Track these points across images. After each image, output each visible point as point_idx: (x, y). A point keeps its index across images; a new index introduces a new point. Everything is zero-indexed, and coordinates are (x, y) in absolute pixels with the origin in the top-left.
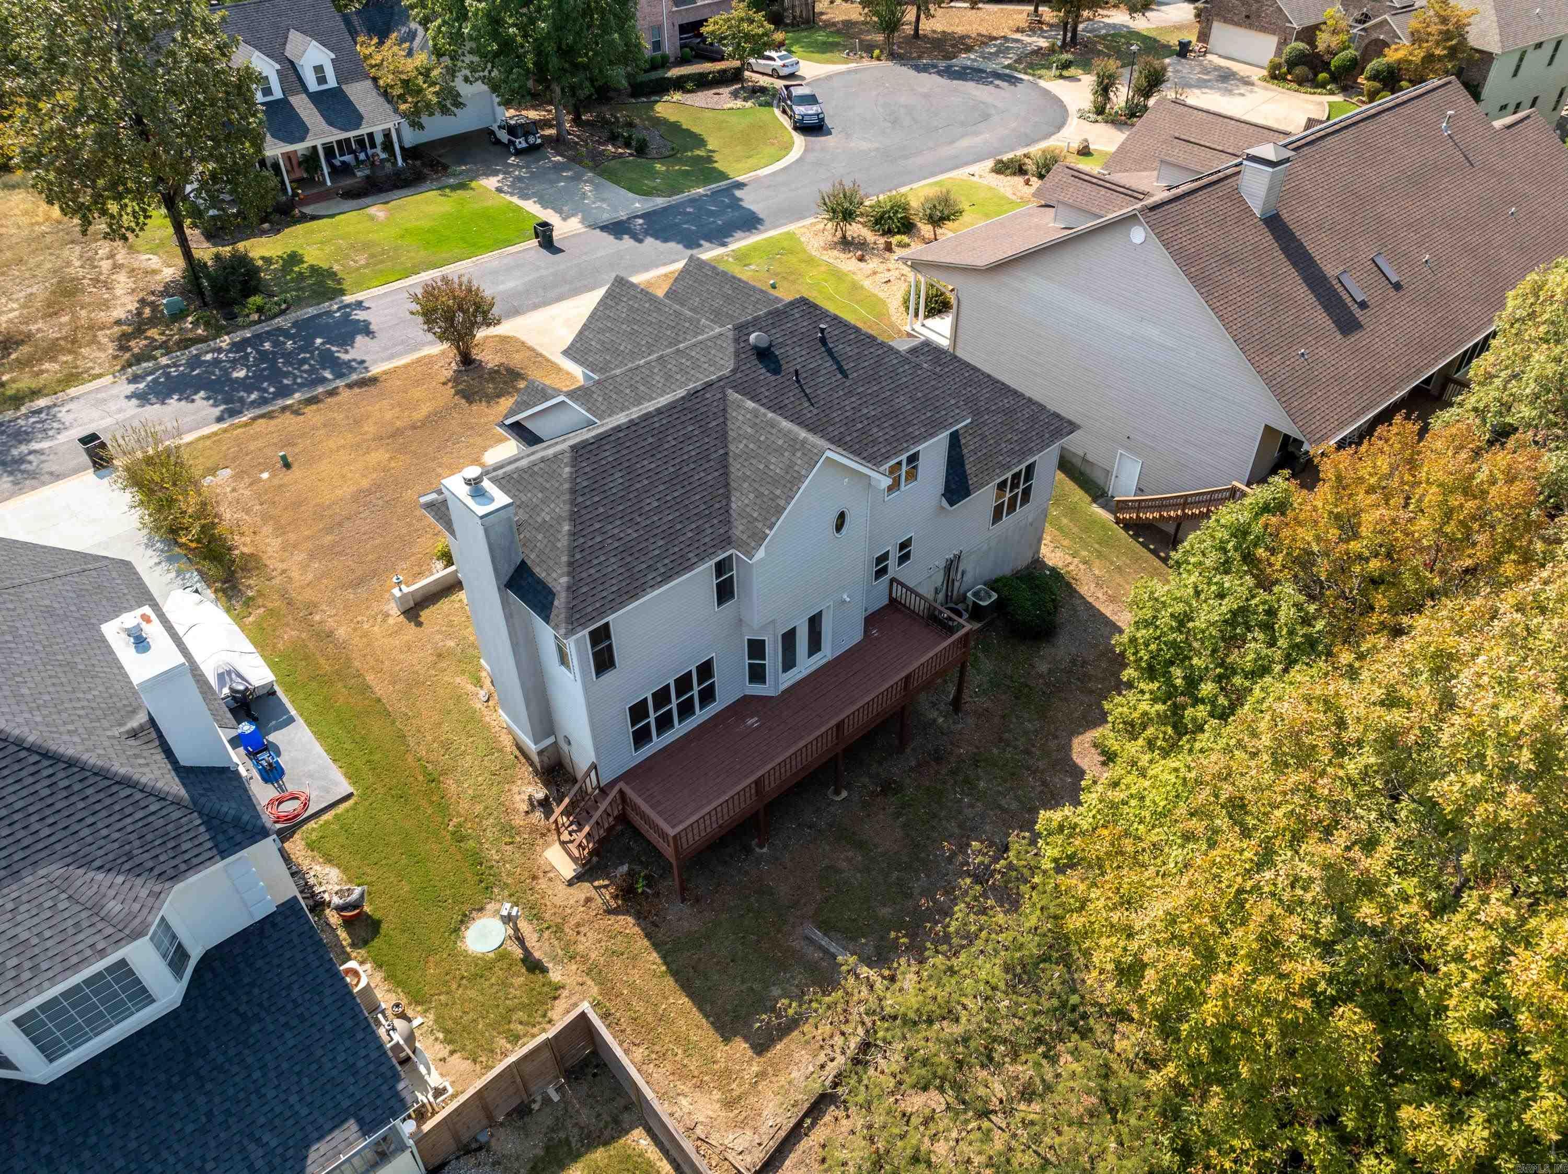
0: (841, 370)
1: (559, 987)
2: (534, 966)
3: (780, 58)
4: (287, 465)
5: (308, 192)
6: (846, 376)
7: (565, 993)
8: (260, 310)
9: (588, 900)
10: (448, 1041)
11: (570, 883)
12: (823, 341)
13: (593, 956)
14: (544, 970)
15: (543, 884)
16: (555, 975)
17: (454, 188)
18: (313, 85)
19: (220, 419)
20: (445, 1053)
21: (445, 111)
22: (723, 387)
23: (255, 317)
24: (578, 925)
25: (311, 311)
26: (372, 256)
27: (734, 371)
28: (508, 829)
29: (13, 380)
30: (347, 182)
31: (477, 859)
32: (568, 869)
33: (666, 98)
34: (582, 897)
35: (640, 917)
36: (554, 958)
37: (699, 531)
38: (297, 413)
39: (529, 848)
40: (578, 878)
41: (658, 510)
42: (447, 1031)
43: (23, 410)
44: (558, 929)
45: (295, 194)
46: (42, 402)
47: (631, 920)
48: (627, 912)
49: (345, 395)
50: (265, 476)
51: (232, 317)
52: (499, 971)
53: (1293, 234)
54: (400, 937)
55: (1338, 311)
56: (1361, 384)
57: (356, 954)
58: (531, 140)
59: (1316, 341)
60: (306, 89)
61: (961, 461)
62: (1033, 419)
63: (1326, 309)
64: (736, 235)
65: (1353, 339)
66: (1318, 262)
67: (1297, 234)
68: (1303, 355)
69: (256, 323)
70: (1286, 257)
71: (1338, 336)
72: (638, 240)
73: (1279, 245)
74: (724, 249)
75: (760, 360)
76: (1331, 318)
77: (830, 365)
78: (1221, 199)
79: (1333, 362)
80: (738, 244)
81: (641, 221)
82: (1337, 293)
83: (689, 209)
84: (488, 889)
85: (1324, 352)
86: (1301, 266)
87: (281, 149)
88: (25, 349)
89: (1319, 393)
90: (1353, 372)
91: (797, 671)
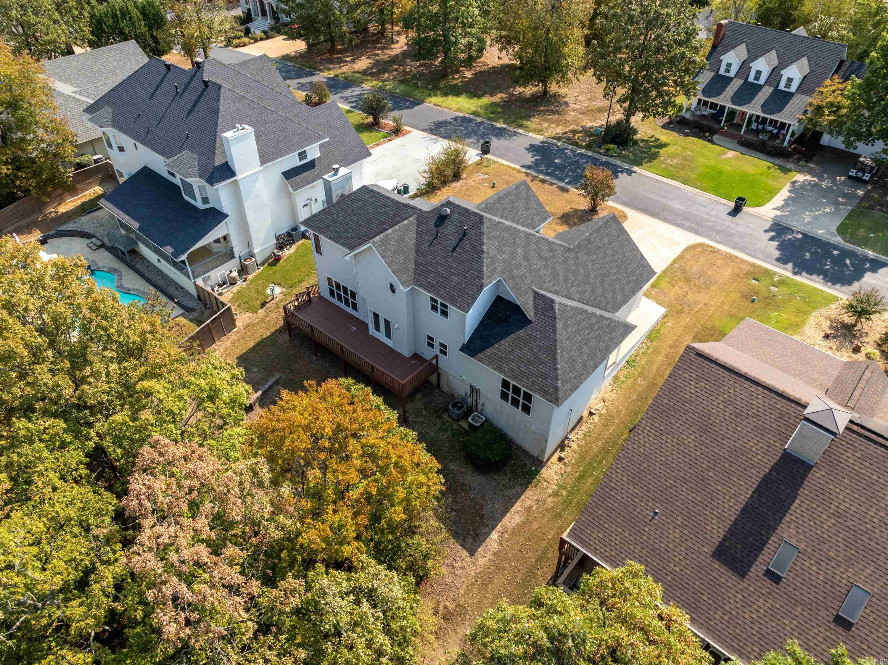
0: (454, 249)
1: (256, 312)
2: (263, 305)
4: (493, 187)
5: (728, 131)
6: (452, 252)
7: (255, 315)
8: (608, 150)
10: (238, 292)
12: (464, 234)
14: (262, 307)
16: (260, 311)
17: (781, 168)
18: (781, 86)
19: (522, 166)
20: (234, 292)
22: (416, 213)
23: (602, 151)
25: (619, 163)
27: (426, 212)
29: (533, 122)
31: (301, 281)
37: (352, 238)
38: (533, 180)
42: (241, 291)
44: (277, 307)
45: (722, 128)
46: (521, 131)
47: (282, 325)
49: (554, 187)
50: (485, 185)
51: (600, 146)
52: (262, 297)
53: (800, 486)
54: (270, 272)
55: (739, 547)
56: (669, 579)
57: (266, 265)
58: (860, 174)
59: (684, 526)
60: (778, 86)
61: (489, 345)
62: (544, 376)
63: (731, 532)
64: (814, 277)
65: (716, 566)
66: (787, 519)
67: (804, 491)
68: (656, 514)
69: (599, 153)
70: (761, 483)
71: (708, 550)
72: (772, 239)
73: (769, 473)
74: (790, 275)
75: (438, 218)
76: (724, 540)
77: (454, 243)
78: (772, 408)
79: (671, 546)
80: (803, 280)
81: (800, 236)
82: (764, 545)
83: (835, 252)
84: (291, 287)
85: (677, 536)
86: (764, 500)
87: (729, 105)
88: (556, 117)
89: (626, 534)
90: (677, 569)
91: (381, 336)
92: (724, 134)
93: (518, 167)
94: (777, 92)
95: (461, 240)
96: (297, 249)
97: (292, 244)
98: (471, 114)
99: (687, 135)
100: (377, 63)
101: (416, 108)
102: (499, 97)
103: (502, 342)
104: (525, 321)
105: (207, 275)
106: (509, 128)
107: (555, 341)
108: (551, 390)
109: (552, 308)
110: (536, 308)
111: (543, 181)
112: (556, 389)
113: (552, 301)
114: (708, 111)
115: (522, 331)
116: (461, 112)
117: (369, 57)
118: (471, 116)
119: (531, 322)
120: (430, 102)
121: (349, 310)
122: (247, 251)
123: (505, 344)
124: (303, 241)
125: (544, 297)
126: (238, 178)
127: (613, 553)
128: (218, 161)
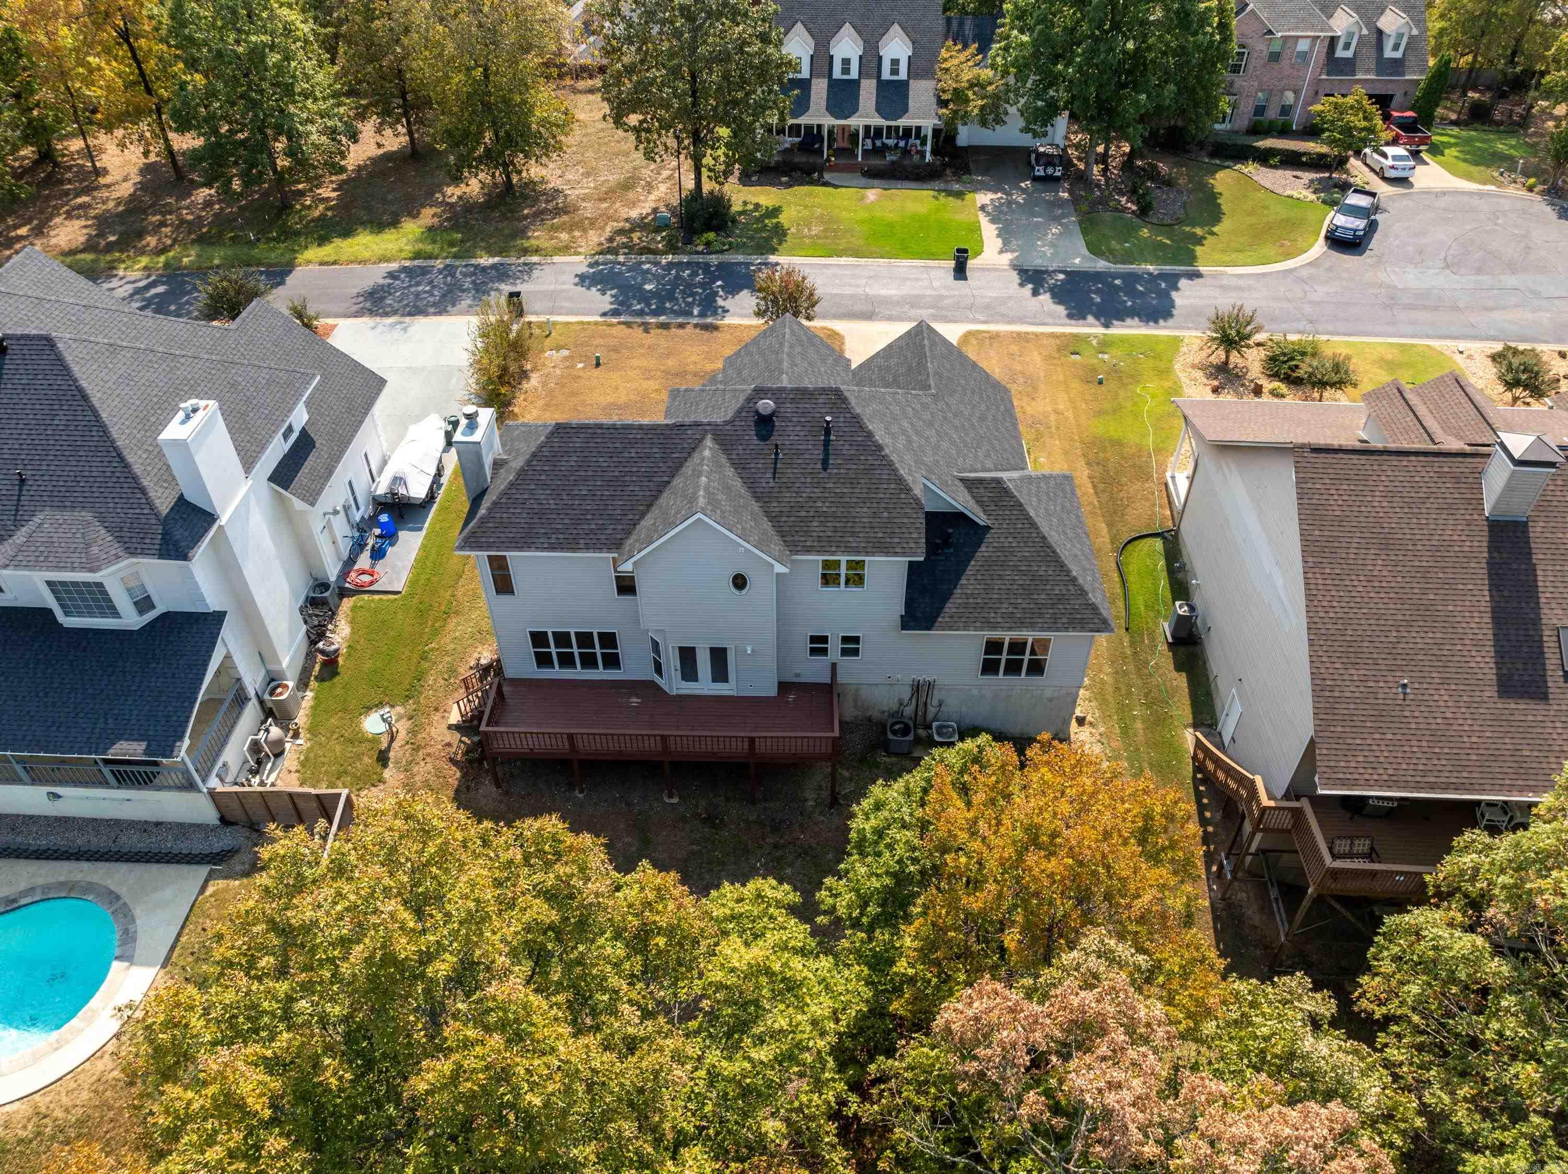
0: (825, 464)
1: (381, 781)
2: (383, 759)
3: (1395, 158)
4: (598, 365)
5: (840, 161)
6: (825, 469)
7: (382, 787)
8: (708, 244)
9: (449, 745)
10: (303, 764)
11: (450, 727)
12: (828, 431)
13: (417, 778)
14: (385, 765)
15: (436, 717)
16: (387, 774)
17: (950, 193)
18: (886, 75)
19: (604, 314)
20: (293, 769)
21: (984, 123)
22: (706, 431)
23: (700, 248)
24: (429, 755)
25: (740, 258)
26: (826, 230)
27: (726, 423)
28: (452, 671)
29: (537, 238)
30: (875, 162)
31: (420, 677)
32: (455, 717)
33: (1238, 167)
34: (448, 740)
35: (464, 776)
36: (397, 762)
37: (602, 528)
38: (647, 331)
39: (449, 689)
40: (457, 728)
41: (584, 498)
42: (307, 759)
43: (522, 260)
44: (417, 749)
45: (828, 160)
46: (535, 259)
47: (458, 774)
48: (461, 769)
49: (689, 330)
50: (580, 366)
51: (688, 241)
52: (364, 747)
53: (1530, 554)
54: (338, 691)
55: (1520, 666)
56: (1474, 757)
57: (313, 684)
58: (1050, 171)
59: (1445, 681)
60: (879, 76)
61: (945, 597)
62: (1061, 598)
63: (1500, 655)
64: (1129, 321)
65: (1513, 706)
66: (1543, 600)
67: (1537, 557)
68: (1404, 686)
69: (698, 253)
70: (1490, 574)
71: (1491, 692)
72: (1035, 293)
73: (1491, 557)
74: (1101, 330)
75: (757, 424)
76: (1498, 669)
77: (818, 453)
78: (1441, 475)
79: (1449, 715)
80: (1119, 330)
81: (1061, 276)
82: (1542, 647)
83: (1117, 282)
84: (408, 697)
85: (1446, 698)
86: (1506, 593)
87: (828, 121)
88: (565, 218)
89: (1389, 736)
90: (1474, 739)
91: (705, 686)
92: (833, 169)
93: (600, 319)
94: (883, 86)
95: (827, 443)
96: (352, 622)
97: (332, 618)
98: (414, 258)
99: (788, 185)
100: (104, 223)
101: (289, 280)
102: (428, 216)
103: (963, 582)
104: (978, 532)
105: (220, 764)
106: (507, 260)
107: (1044, 538)
108: (1087, 614)
109: (1006, 492)
110: (979, 502)
111: (665, 326)
112: (1094, 608)
113: (998, 481)
114: (788, 141)
115: (983, 548)
116: (388, 260)
117: (69, 216)
118: (416, 263)
119: (987, 528)
120: (309, 262)
121: (600, 674)
122: (263, 672)
123: (969, 583)
124: (347, 604)
125: (981, 481)
126: (223, 520)
127: (1390, 772)
128: (164, 503)
